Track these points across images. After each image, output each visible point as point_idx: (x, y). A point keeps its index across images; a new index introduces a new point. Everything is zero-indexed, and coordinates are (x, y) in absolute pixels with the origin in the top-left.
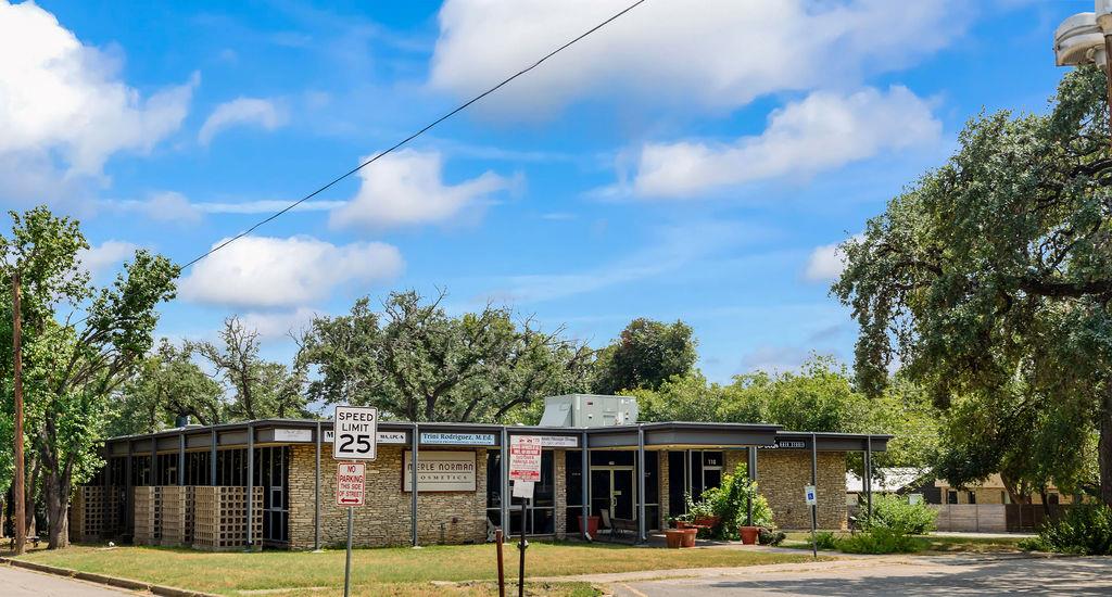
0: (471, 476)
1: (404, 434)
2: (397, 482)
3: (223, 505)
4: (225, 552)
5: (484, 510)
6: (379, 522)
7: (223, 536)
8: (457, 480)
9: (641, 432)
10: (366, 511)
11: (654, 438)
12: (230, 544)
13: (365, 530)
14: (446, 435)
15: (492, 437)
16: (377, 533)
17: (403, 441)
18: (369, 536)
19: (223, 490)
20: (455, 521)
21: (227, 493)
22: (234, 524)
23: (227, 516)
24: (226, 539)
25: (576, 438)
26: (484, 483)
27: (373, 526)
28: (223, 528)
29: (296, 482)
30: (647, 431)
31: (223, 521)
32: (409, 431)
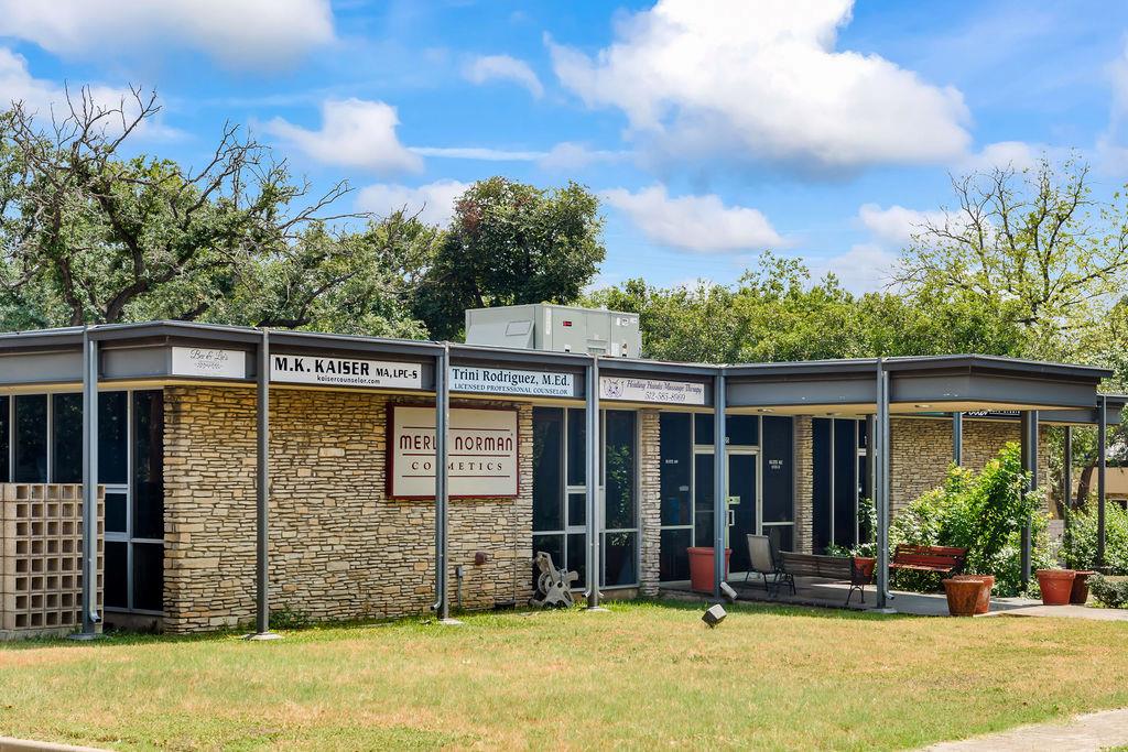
0: (509, 465)
1: (418, 368)
2: (377, 475)
3: (20, 528)
4: (27, 642)
5: (528, 536)
6: (345, 565)
7: (20, 602)
8: (485, 471)
9: (884, 375)
10: (322, 542)
11: (908, 387)
12: (36, 619)
13: (319, 582)
14: (491, 371)
15: (570, 378)
16: (340, 590)
17: (417, 383)
18: (326, 597)
19: (20, 493)
20: (480, 560)
21: (29, 500)
22: (44, 574)
23: (29, 556)
24: (28, 610)
25: (702, 386)
26: (528, 479)
27: (334, 573)
28: (20, 583)
29: (187, 473)
30: (896, 374)
31: (20, 565)
32: (430, 362)
